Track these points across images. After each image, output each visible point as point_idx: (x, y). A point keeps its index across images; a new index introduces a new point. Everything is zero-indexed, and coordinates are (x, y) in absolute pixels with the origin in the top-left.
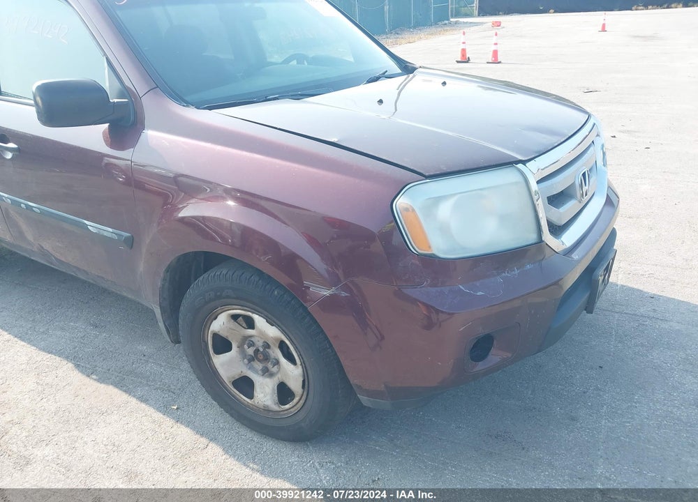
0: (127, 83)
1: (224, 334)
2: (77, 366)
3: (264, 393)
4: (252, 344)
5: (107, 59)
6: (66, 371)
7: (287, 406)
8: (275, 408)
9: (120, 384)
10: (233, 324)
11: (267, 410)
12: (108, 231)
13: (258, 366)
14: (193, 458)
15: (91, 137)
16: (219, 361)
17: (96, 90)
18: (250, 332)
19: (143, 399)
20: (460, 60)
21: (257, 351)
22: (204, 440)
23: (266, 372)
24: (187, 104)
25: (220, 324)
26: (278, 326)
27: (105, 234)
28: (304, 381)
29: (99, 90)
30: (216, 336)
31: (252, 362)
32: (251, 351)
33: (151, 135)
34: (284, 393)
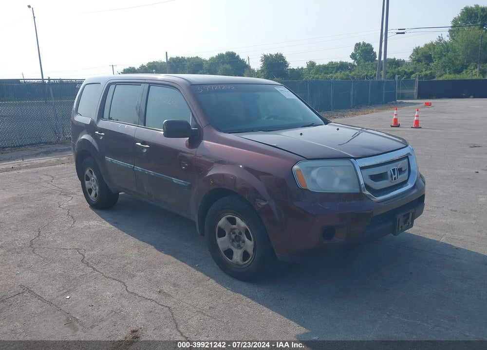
0: (198, 122)
1: (223, 227)
2: (156, 248)
3: (237, 256)
4: (234, 233)
5: (192, 113)
6: (151, 249)
7: (246, 262)
8: (241, 263)
9: (174, 255)
10: (227, 222)
11: (237, 264)
12: (181, 182)
13: (236, 244)
14: (202, 283)
15: (181, 143)
16: (219, 241)
17: (186, 124)
18: (234, 226)
19: (183, 261)
20: (393, 125)
21: (236, 236)
22: (208, 278)
23: (239, 247)
24: (221, 131)
25: (222, 222)
26: (245, 222)
27: (180, 183)
28: (254, 248)
29: (187, 124)
30: (219, 228)
31: (233, 243)
32: (233, 236)
33: (206, 142)
34: (246, 255)
